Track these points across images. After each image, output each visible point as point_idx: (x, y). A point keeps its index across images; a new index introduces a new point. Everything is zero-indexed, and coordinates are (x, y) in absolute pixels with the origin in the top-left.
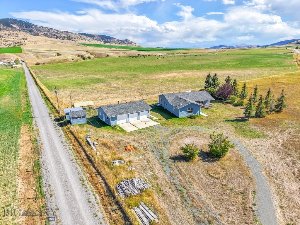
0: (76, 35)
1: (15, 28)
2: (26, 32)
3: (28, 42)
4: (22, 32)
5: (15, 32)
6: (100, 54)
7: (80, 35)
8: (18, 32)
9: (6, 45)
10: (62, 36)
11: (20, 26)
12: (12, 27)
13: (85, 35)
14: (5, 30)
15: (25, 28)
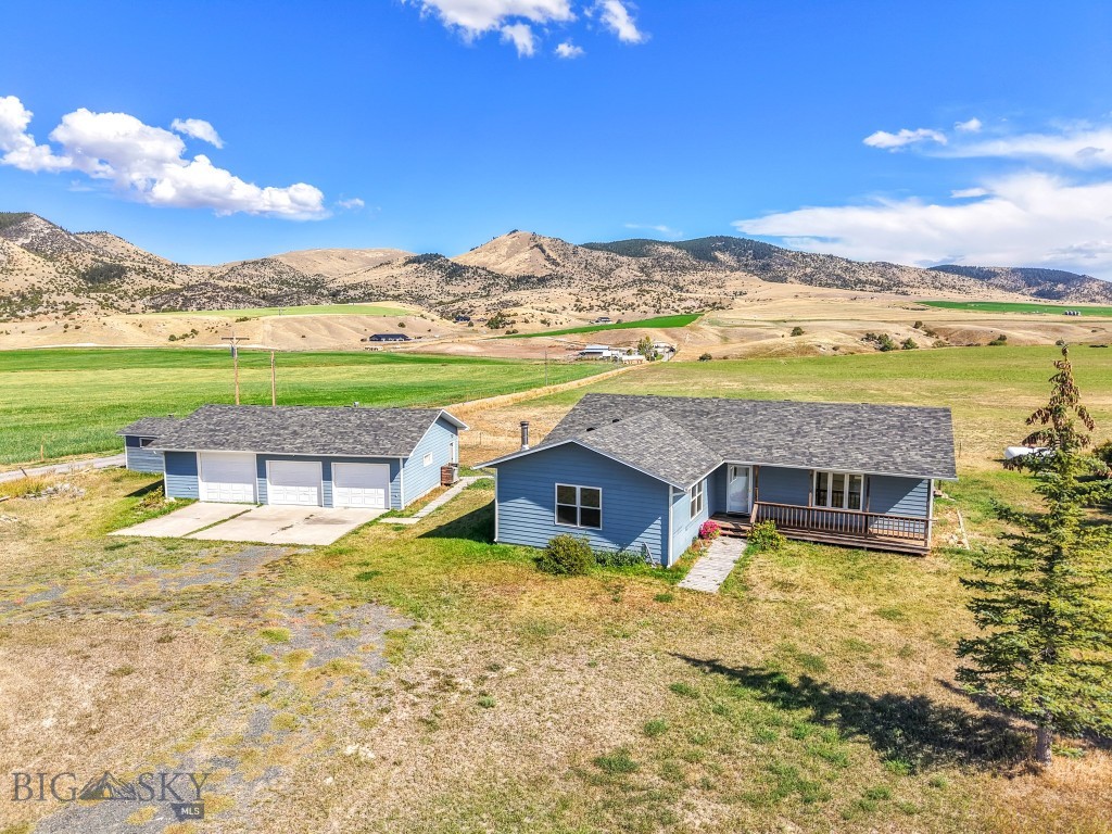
0: (915, 275)
1: (722, 263)
2: (749, 271)
3: (743, 302)
4: (738, 274)
5: (720, 275)
6: (969, 334)
7: (934, 273)
8: (728, 273)
9: (677, 311)
10: (864, 279)
11: (739, 255)
12: (715, 259)
13: (955, 273)
14: (695, 269)
15: (751, 262)
